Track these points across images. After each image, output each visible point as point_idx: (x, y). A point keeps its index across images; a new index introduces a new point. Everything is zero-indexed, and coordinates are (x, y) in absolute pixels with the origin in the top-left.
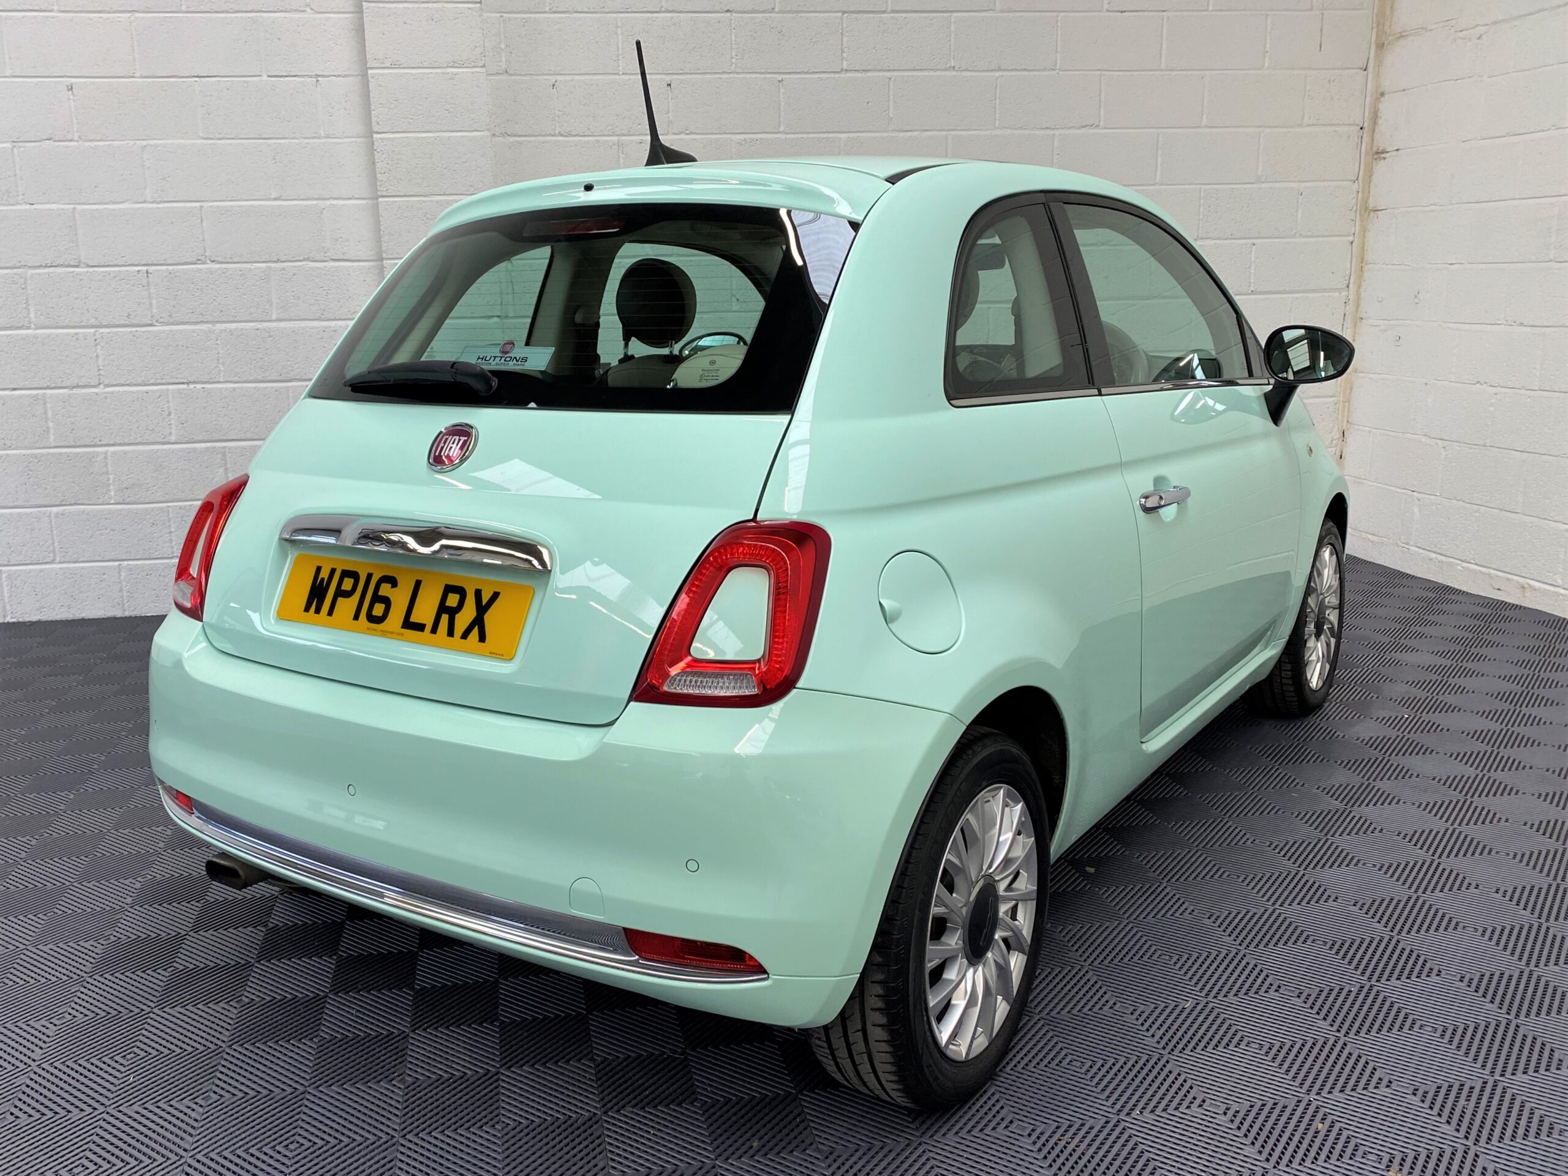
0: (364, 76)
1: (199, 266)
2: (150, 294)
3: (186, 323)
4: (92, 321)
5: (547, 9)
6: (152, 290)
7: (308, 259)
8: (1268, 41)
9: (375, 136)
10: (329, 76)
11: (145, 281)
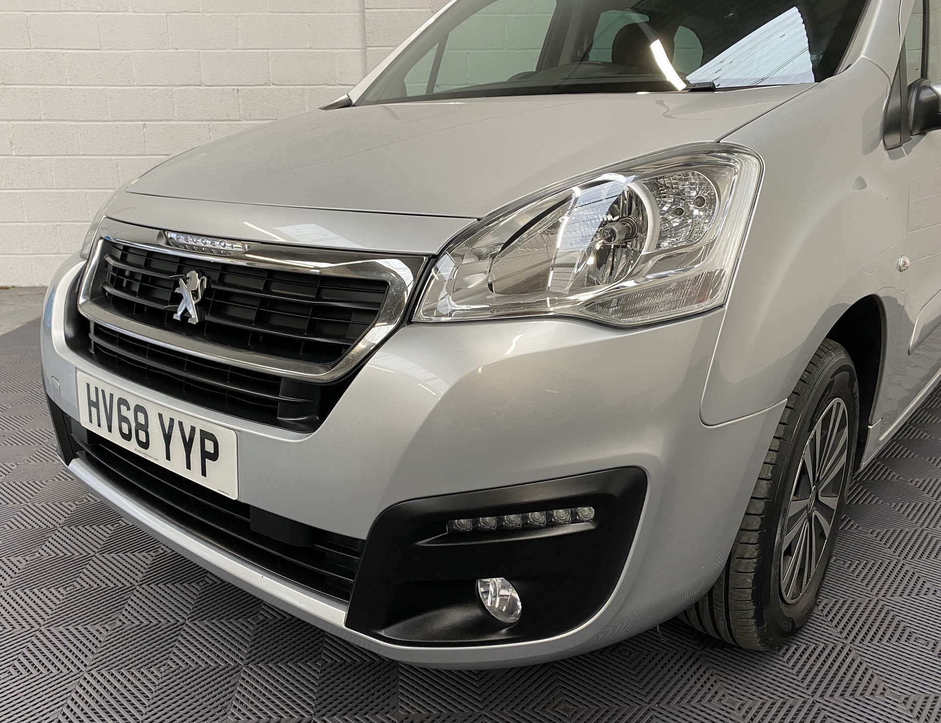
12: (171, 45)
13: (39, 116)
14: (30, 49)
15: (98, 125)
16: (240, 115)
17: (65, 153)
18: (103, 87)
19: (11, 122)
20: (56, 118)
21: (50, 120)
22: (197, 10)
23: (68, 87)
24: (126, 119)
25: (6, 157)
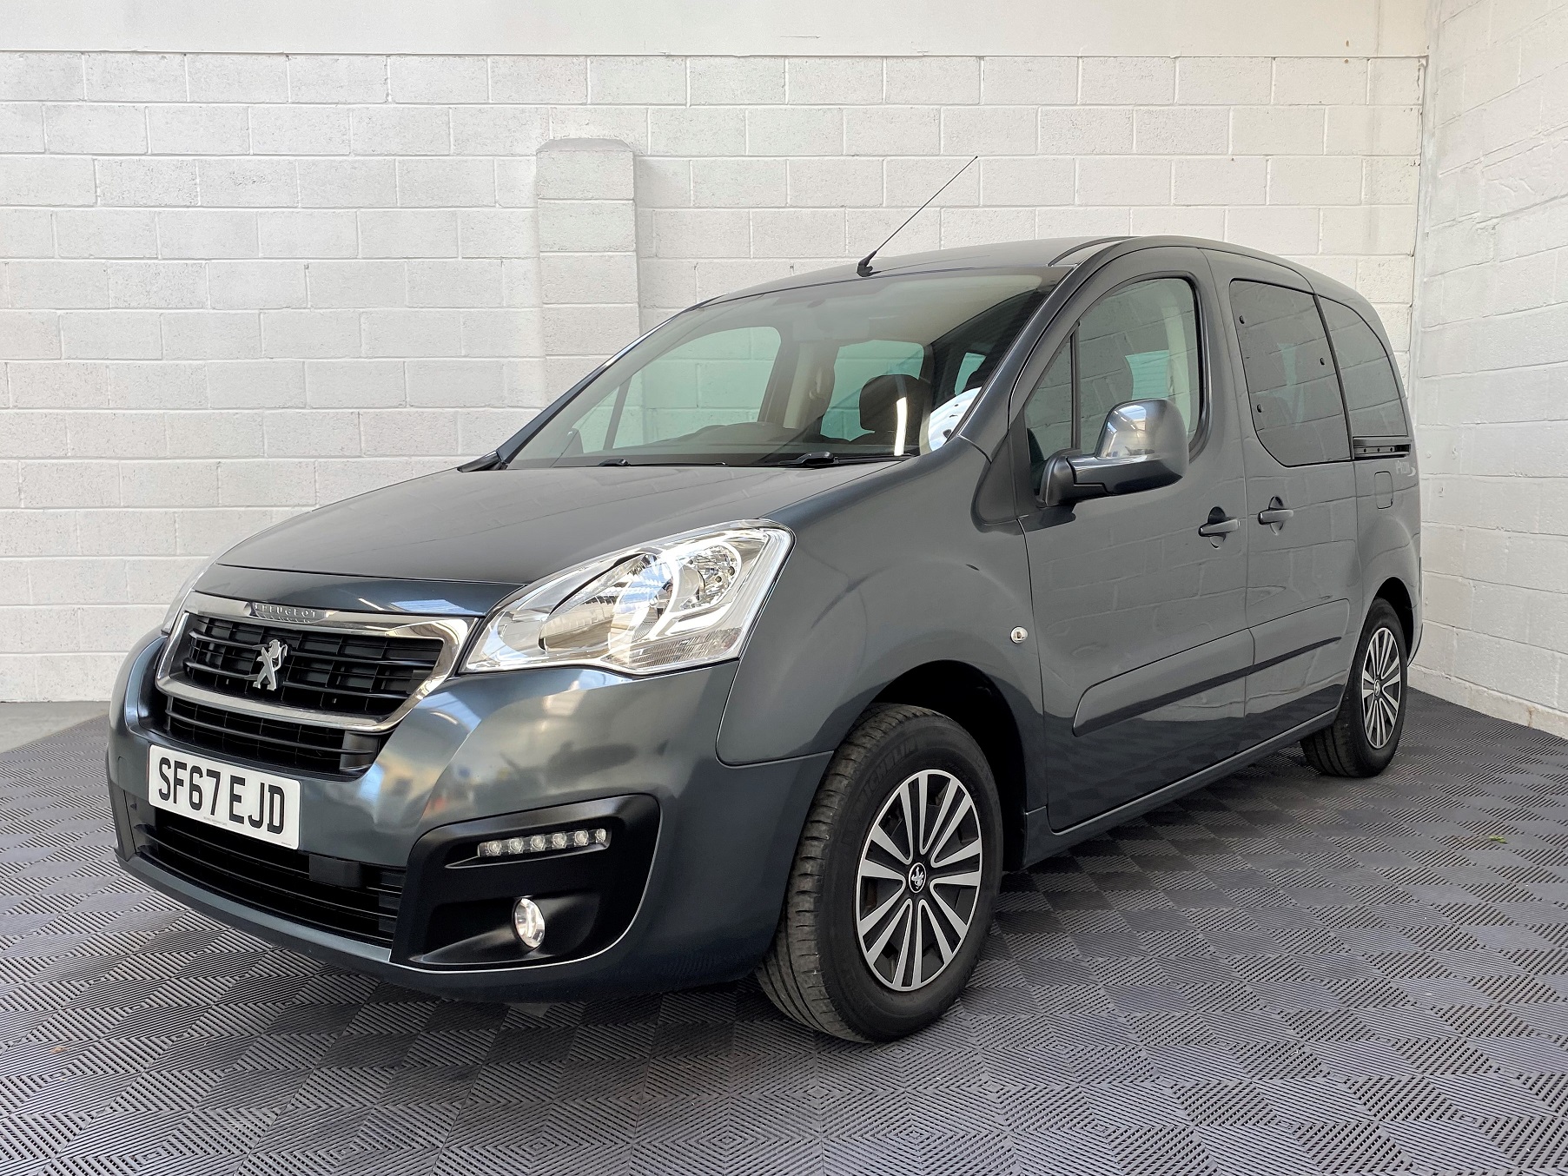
0: (539, 258)
1: (401, 410)
2: (360, 431)
3: (387, 456)
4: (313, 453)
5: (692, 205)
6: (362, 429)
7: (489, 406)
8: (1321, 230)
9: (546, 306)
10: (511, 258)
11: (356, 421)
12: (263, 353)
13: (64, 452)
14: (60, 359)
15: (149, 464)
16: (361, 450)
17: (97, 505)
18: (162, 412)
19: (22, 461)
20: (90, 454)
21: (80, 458)
22: (304, 305)
23: (110, 411)
24: (192, 455)
25: (11, 510)
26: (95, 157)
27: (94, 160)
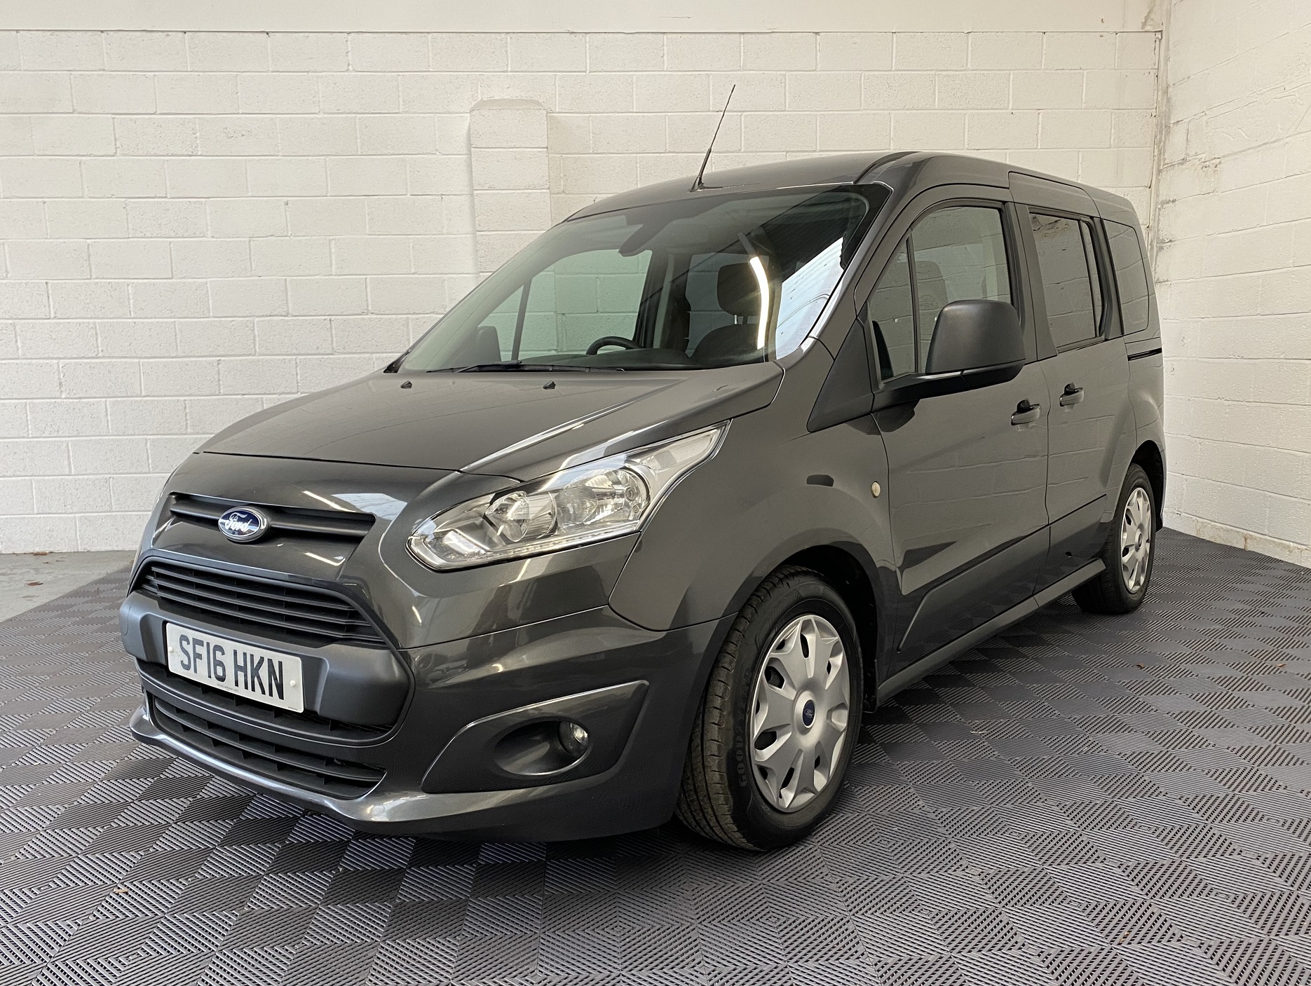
0: (472, 195)
1: (364, 316)
2: (332, 334)
3: (354, 353)
4: (295, 351)
5: (591, 151)
6: (334, 332)
9: (478, 233)
10: (449, 195)
11: (329, 326)
12: (253, 272)
13: (95, 353)
14: (90, 279)
15: (164, 362)
16: (333, 349)
17: (123, 395)
18: (173, 320)
19: (61, 361)
20: (116, 355)
21: (109, 357)
22: (285, 234)
23: (131, 320)
24: (197, 354)
25: (54, 400)
26: (114, 116)
27: (114, 118)
